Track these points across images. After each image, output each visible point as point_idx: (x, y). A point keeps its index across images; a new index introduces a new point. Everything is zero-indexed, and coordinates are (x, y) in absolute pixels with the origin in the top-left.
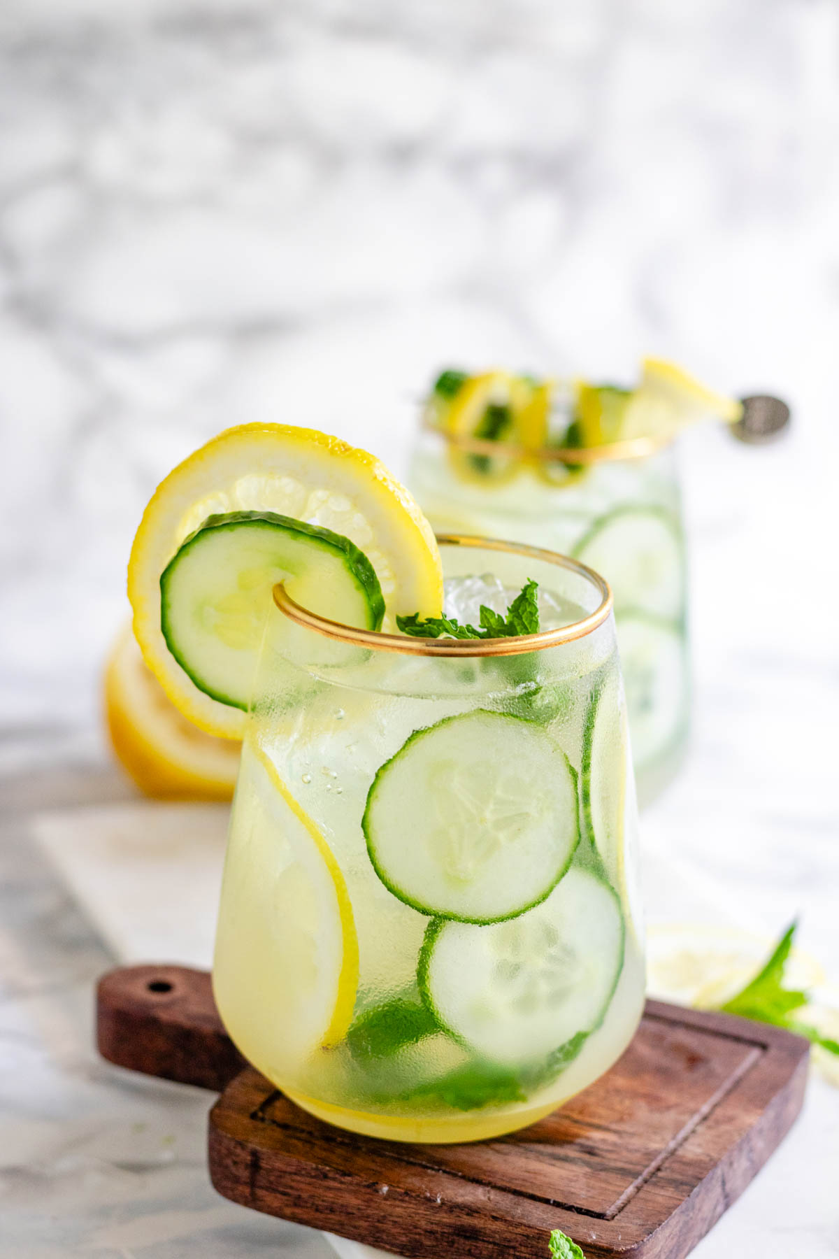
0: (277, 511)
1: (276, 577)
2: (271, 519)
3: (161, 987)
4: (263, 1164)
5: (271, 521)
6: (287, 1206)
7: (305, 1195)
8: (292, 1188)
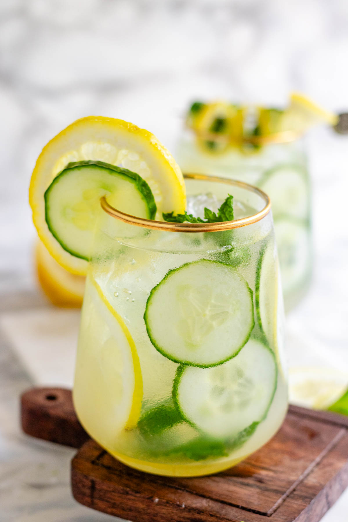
0: (102, 160)
1: (102, 193)
2: (98, 164)
3: (51, 398)
4: (98, 487)
5: (99, 165)
6: (109, 507)
7: (117, 502)
8: (111, 499)
